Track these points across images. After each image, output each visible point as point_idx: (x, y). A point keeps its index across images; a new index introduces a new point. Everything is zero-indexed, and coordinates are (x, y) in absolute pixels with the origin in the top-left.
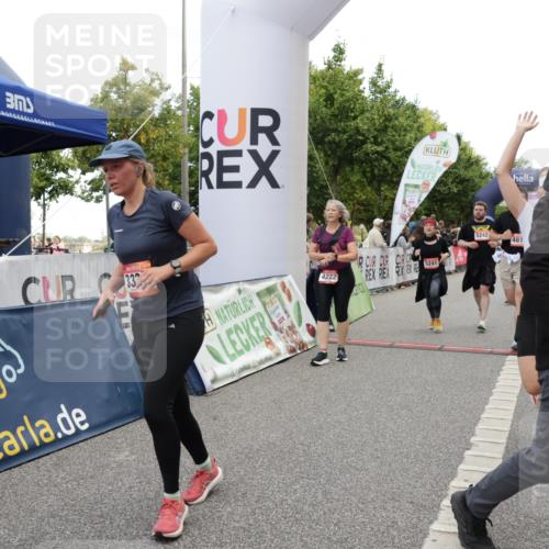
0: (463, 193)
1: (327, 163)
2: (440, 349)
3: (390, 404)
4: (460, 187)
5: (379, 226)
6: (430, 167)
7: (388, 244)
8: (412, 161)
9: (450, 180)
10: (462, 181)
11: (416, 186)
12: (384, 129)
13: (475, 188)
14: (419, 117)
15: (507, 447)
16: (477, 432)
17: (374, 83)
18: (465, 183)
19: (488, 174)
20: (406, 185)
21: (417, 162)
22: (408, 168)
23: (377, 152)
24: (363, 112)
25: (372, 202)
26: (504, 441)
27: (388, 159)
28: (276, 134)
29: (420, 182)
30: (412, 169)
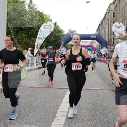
0: (57, 40)
1: (14, 30)
2: (48, 88)
3: (32, 105)
5: (30, 50)
6: (46, 32)
8: (40, 30)
9: (53, 37)
10: (56, 37)
11: (41, 38)
13: (60, 39)
14: (43, 17)
16: (58, 112)
19: (64, 35)
20: (39, 38)
21: (42, 31)
22: (39, 32)
25: (29, 43)
27: (34, 30)
29: (42, 37)
30: (40, 33)
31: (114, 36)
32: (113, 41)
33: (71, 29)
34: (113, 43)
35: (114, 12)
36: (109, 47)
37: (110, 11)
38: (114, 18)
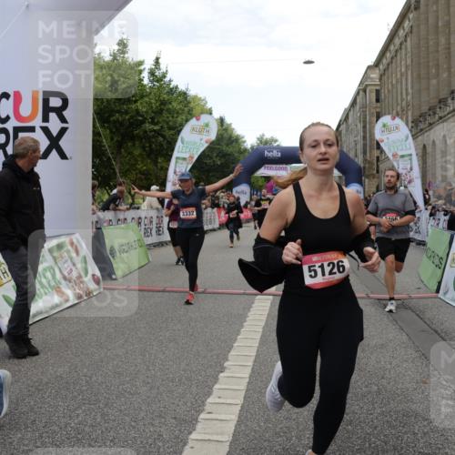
0: (225, 165)
1: (112, 139)
2: (202, 292)
3: (161, 338)
4: (223, 160)
6: (195, 143)
7: (163, 207)
8: (182, 138)
9: (215, 155)
10: (223, 155)
11: (184, 159)
12: (160, 112)
13: (235, 161)
14: (189, 102)
15: (253, 369)
16: (230, 358)
17: (152, 73)
18: (227, 157)
19: (246, 150)
20: (177, 158)
21: (186, 139)
22: (179, 144)
23: (155, 131)
24: (142, 97)
25: (151, 172)
26: (251, 364)
27: (164, 137)
28: (65, 113)
29: (187, 156)
30: (181, 145)
31: (379, 152)
32: (378, 166)
33: (263, 135)
34: (378, 172)
35: (378, 88)
36: (367, 180)
37: (367, 86)
38: (379, 104)
